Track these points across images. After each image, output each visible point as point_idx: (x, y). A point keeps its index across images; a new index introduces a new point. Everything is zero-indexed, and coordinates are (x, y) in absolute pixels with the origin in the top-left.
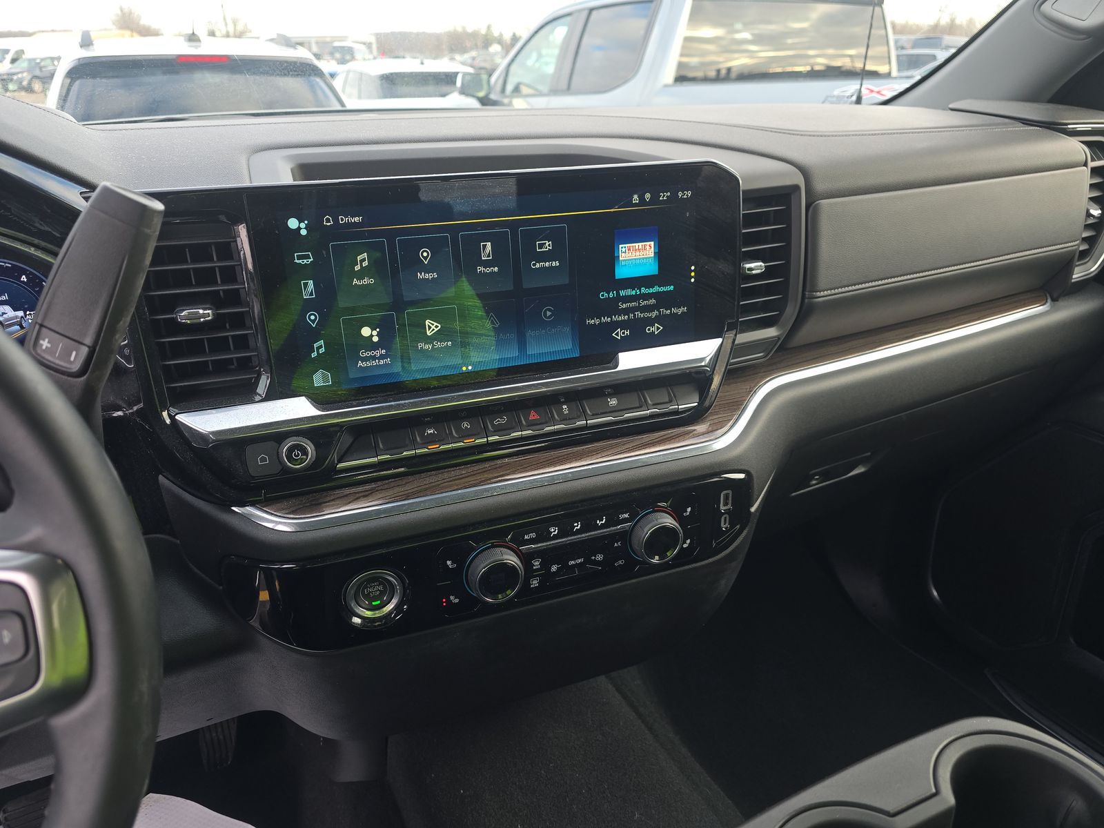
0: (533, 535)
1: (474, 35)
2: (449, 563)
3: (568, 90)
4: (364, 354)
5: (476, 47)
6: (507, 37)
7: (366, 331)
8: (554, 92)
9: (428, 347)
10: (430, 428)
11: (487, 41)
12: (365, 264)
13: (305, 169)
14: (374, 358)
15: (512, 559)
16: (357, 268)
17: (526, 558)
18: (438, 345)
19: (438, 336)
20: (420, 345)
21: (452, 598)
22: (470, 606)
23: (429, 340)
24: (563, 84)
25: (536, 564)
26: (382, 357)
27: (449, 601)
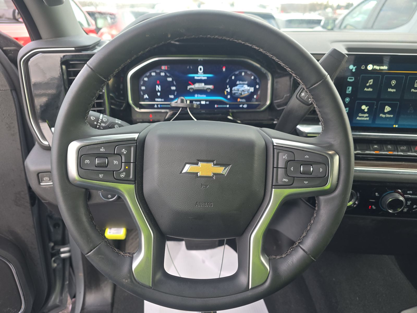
0: (411, 192)
1: (321, 5)
2: (377, 194)
3: (372, 28)
4: (360, 115)
5: (320, 9)
6: (335, 6)
7: (364, 107)
8: (365, 28)
9: (384, 116)
10: (376, 145)
11: (326, 7)
12: (371, 83)
13: (349, 49)
14: (363, 117)
15: (401, 198)
16: (368, 85)
17: (407, 199)
18: (388, 116)
19: (389, 113)
20: (381, 115)
21: (373, 206)
22: (380, 212)
23: (385, 113)
24: (370, 25)
25: (409, 203)
26: (366, 117)
27: (372, 207)
